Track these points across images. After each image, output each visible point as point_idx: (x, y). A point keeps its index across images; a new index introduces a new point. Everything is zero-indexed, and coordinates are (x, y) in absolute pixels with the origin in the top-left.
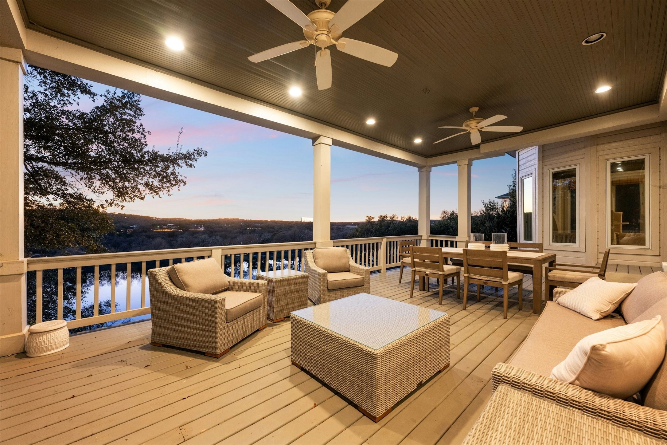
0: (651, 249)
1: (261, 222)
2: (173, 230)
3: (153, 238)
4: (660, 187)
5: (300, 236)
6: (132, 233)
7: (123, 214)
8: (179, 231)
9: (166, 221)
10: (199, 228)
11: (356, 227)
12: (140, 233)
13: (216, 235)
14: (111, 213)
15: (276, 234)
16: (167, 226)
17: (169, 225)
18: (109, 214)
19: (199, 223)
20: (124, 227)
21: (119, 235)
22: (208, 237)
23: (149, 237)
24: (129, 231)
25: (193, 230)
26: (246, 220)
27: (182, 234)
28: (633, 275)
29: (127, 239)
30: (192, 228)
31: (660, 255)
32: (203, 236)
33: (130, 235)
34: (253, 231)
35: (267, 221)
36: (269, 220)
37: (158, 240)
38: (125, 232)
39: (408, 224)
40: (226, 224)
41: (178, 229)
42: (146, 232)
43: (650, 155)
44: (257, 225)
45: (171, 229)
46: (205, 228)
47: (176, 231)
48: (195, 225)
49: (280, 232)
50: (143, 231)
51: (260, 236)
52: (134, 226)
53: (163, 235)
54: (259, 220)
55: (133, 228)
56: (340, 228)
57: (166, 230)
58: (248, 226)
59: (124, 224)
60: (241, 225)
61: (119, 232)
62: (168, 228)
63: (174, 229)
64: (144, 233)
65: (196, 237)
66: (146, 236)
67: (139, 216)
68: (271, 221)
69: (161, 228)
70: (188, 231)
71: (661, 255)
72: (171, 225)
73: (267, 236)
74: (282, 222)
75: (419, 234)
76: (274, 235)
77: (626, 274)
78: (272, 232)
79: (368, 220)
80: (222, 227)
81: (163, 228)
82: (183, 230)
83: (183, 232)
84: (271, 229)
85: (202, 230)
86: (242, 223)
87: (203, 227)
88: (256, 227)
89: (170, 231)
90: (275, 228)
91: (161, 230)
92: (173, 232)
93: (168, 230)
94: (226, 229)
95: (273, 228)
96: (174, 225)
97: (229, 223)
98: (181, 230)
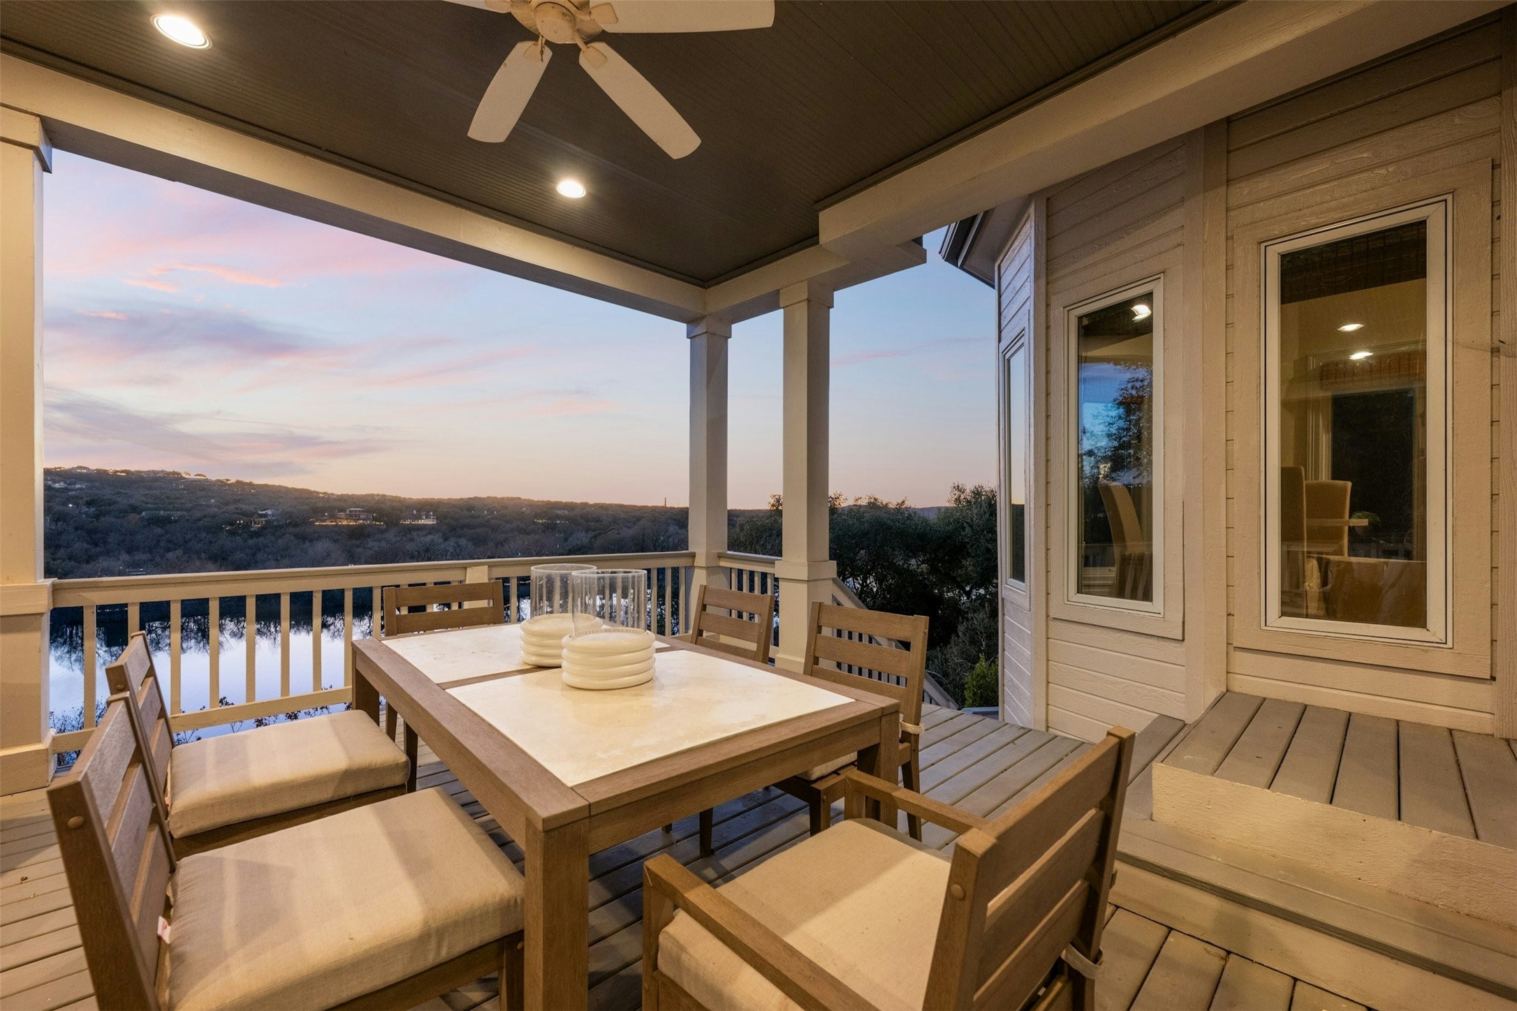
0: (1450, 644)
1: (570, 506)
2: (361, 521)
3: (311, 541)
4: (1495, 351)
5: (657, 540)
6: (263, 528)
7: (247, 484)
8: (375, 525)
9: (345, 501)
10: (424, 517)
12: (281, 527)
13: (460, 536)
14: (219, 481)
15: (600, 534)
16: (348, 512)
17: (351, 511)
18: (213, 481)
19: (425, 507)
20: (244, 514)
21: (232, 533)
22: (442, 541)
23: (303, 538)
24: (255, 523)
25: (408, 522)
26: (539, 501)
27: (383, 532)
28: (1357, 816)
29: (250, 542)
30: (405, 519)
31: (1493, 678)
32: (429, 538)
33: (257, 534)
34: (550, 528)
35: (584, 505)
36: (591, 502)
37: (321, 546)
38: (247, 526)
39: (867, 516)
40: (489, 510)
41: (375, 519)
42: (296, 525)
43: (1449, 198)
44: (559, 512)
45: (356, 521)
46: (437, 519)
47: (370, 525)
48: (415, 512)
49: (609, 531)
50: (290, 523)
51: (566, 540)
52: (269, 512)
53: (337, 534)
54: (567, 501)
55: (265, 516)
57: (345, 523)
58: (537, 516)
59: (243, 506)
60: (523, 513)
61: (232, 525)
62: (350, 517)
63: (364, 519)
64: (291, 529)
65: (412, 540)
66: (296, 536)
67: (286, 488)
68: (595, 505)
69: (333, 517)
70: (396, 524)
71: (1498, 676)
72: (356, 511)
73: (582, 538)
74: (621, 506)
75: (691, 550)
76: (595, 537)
77: (1318, 808)
78: (594, 530)
79: (773, 505)
80: (479, 516)
81: (338, 518)
82: (384, 523)
83: (385, 526)
84: (593, 524)
85: (428, 523)
86: (524, 509)
87: (432, 517)
88: (558, 517)
89: (353, 525)
90: (602, 521)
91: (332, 522)
92: (362, 527)
93: (350, 522)
94: (488, 522)
95: (598, 520)
96: (363, 511)
97: (494, 507)
98: (380, 522)
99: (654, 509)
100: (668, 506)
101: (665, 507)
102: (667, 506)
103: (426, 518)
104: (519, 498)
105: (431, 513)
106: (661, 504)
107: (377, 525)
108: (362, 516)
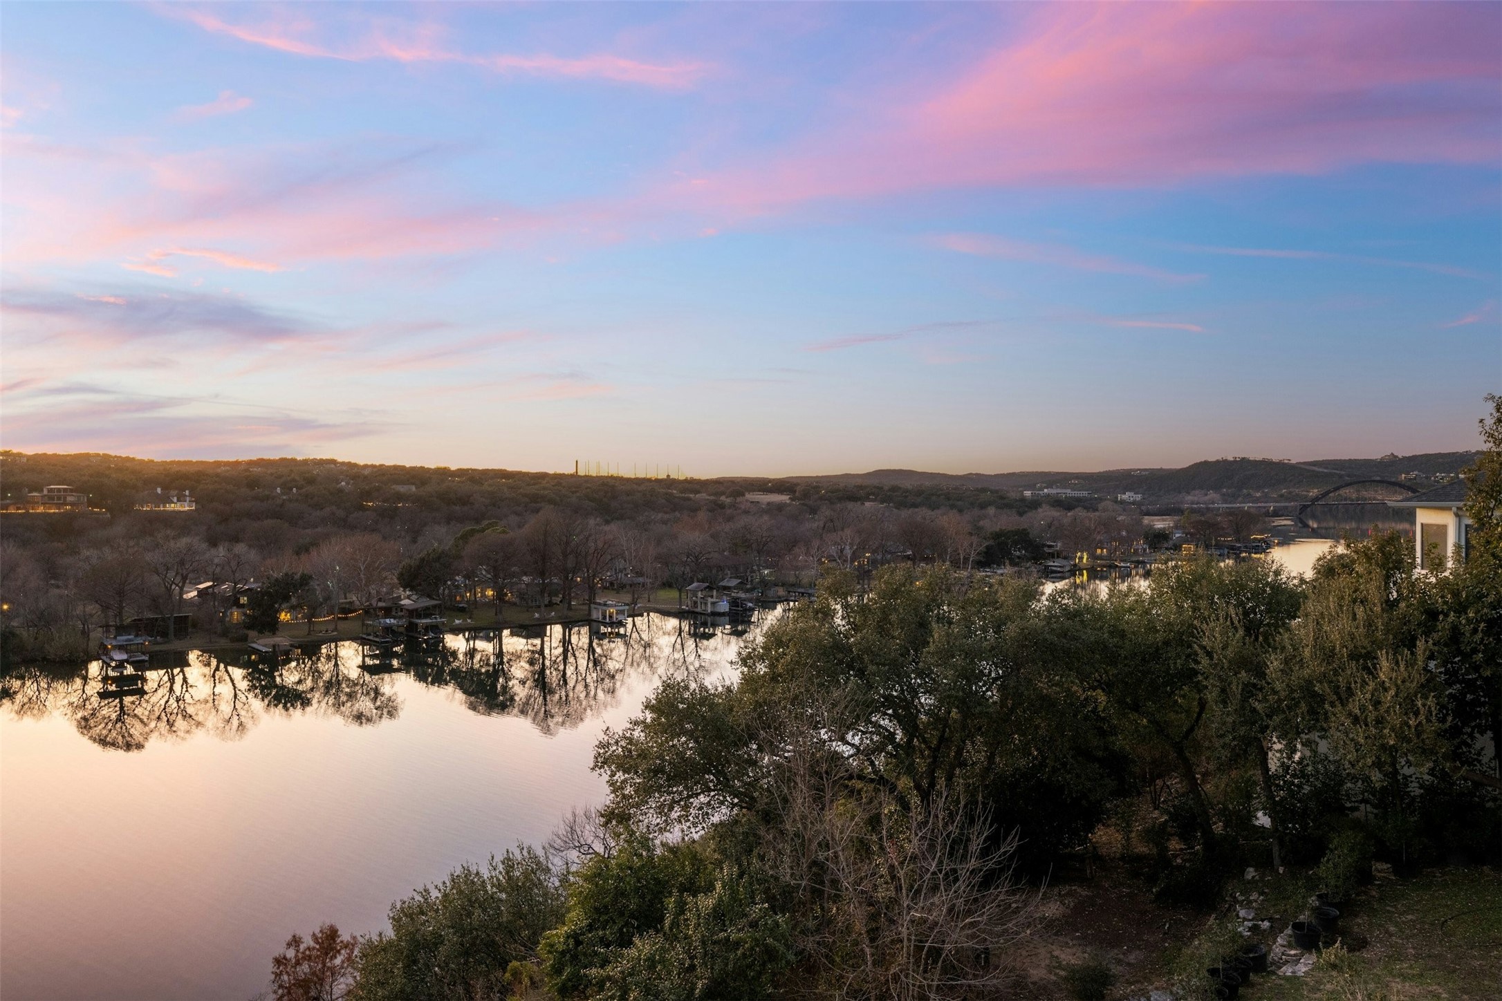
1: (418, 476)
2: (68, 507)
5: (567, 543)
8: (93, 513)
9: (39, 473)
10: (175, 499)
11: (784, 498)
16: (45, 492)
17: (50, 490)
22: (204, 546)
25: (147, 508)
27: (105, 525)
30: (143, 502)
35: (443, 473)
40: (283, 486)
41: (91, 503)
44: (402, 489)
45: (58, 506)
46: (196, 502)
47: (83, 514)
48: (159, 490)
49: (491, 523)
53: (26, 529)
54: (413, 465)
56: (722, 506)
57: (41, 510)
58: (367, 495)
60: (341, 491)
62: (50, 500)
63: (72, 504)
69: (20, 500)
70: (128, 511)
72: (59, 490)
76: (465, 537)
78: (461, 522)
80: (268, 498)
81: (28, 502)
82: (108, 510)
83: (109, 515)
84: (458, 508)
85: (182, 509)
86: (343, 483)
87: (188, 499)
88: (400, 497)
89: (54, 513)
90: (472, 504)
91: (18, 508)
92: (70, 518)
93: (50, 509)
94: (282, 506)
95: (464, 501)
96: (71, 491)
97: (294, 480)
98: (101, 509)
99: (559, 478)
100: (581, 473)
101: (574, 476)
102: (579, 473)
103: (178, 500)
104: (333, 462)
105: (187, 493)
106: (570, 470)
107: (96, 513)
108: (69, 499)
